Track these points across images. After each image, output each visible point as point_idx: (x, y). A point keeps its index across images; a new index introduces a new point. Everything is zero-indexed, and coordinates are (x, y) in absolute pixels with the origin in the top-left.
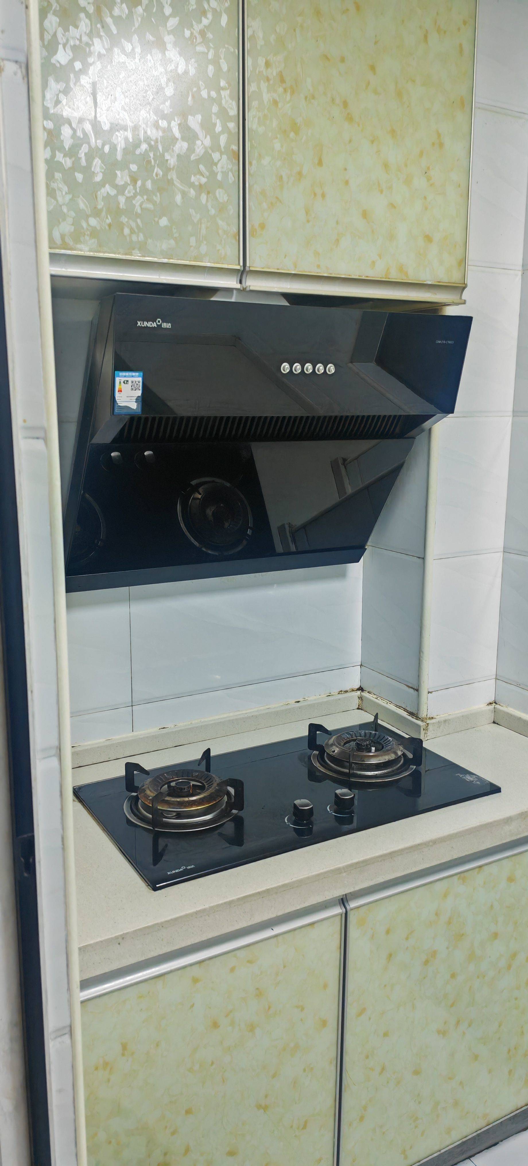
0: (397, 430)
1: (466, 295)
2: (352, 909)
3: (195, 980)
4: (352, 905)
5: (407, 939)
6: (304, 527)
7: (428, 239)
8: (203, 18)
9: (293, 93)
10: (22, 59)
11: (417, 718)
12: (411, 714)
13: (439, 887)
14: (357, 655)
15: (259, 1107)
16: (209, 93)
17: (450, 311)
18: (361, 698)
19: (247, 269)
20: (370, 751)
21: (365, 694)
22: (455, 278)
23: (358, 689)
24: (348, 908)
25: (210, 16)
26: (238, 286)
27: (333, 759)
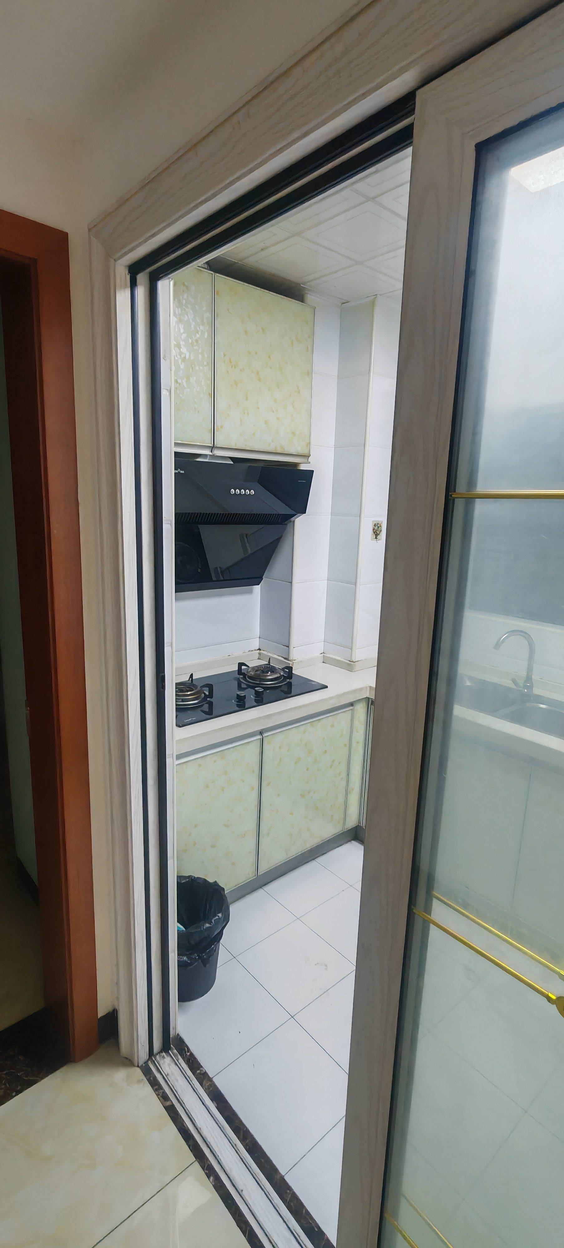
0: (279, 521)
1: (310, 459)
2: (265, 737)
3: (200, 765)
4: (265, 735)
5: (288, 751)
6: (228, 568)
7: (294, 434)
8: (197, 334)
9: (235, 367)
10: (169, 389)
11: (288, 660)
12: (285, 659)
13: (302, 728)
14: (258, 633)
15: (225, 825)
16: (199, 368)
17: (303, 467)
18: (260, 654)
19: (215, 446)
20: (268, 673)
21: (261, 652)
22: (305, 452)
23: (258, 650)
24: (263, 736)
25: (200, 333)
26: (211, 454)
27: (250, 677)
